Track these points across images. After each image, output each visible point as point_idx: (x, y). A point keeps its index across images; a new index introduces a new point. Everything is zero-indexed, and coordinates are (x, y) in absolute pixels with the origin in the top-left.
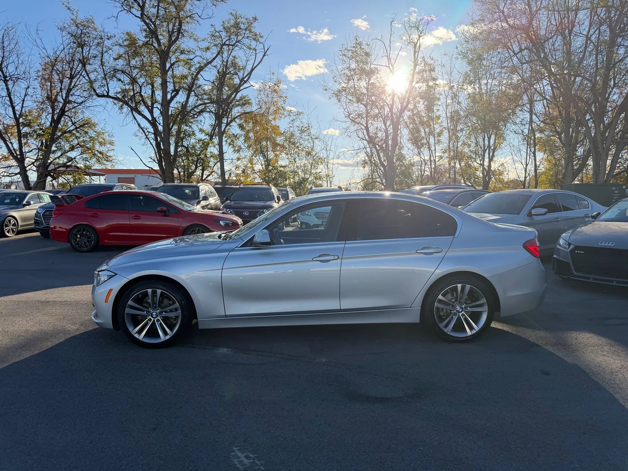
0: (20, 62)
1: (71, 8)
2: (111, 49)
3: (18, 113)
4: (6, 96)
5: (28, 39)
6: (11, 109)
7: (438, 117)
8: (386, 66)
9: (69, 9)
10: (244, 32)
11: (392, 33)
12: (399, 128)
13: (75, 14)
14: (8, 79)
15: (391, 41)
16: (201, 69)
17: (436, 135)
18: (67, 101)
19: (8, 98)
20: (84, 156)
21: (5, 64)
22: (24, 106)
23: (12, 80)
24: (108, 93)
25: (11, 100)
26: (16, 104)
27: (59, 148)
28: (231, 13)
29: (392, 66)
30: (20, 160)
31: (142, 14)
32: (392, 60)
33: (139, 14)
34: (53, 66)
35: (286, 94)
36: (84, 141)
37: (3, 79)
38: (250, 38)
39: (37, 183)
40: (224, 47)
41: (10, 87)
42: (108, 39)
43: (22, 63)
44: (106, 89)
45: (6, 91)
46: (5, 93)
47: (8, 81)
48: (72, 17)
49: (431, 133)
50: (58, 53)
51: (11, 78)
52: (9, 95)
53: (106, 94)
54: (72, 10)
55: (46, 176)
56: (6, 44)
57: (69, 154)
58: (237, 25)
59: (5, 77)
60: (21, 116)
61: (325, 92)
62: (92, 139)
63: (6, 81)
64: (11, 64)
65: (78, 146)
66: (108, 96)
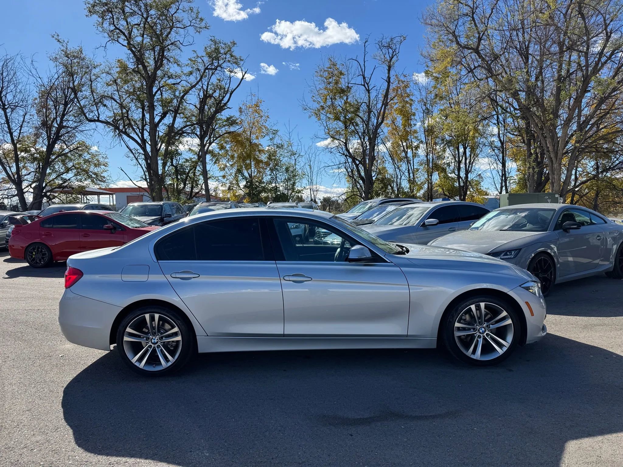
0: (18, 91)
1: (61, 40)
2: (99, 77)
3: (15, 138)
4: (4, 124)
5: (25, 70)
6: (9, 135)
7: (415, 132)
8: (362, 85)
9: (59, 41)
10: (225, 57)
11: (366, 53)
12: (376, 143)
13: (65, 45)
14: (6, 107)
15: (365, 60)
16: (186, 92)
17: (414, 149)
18: (61, 127)
19: (6, 125)
20: (79, 177)
21: (4, 93)
22: (21, 132)
23: (10, 108)
24: (98, 118)
25: (9, 127)
26: (13, 131)
27: (54, 171)
28: (211, 40)
29: (367, 84)
30: (18, 182)
31: (129, 43)
32: (366, 79)
33: (125, 43)
34: (49, 93)
35: (267, 113)
36: (79, 164)
37: (2, 107)
38: (231, 62)
39: (33, 203)
40: (207, 71)
41: (9, 114)
42: (95, 68)
43: (21, 92)
44: (97, 114)
45: (4, 118)
46: (3, 121)
47: (7, 109)
48: (62, 48)
49: (409, 147)
50: (53, 81)
51: (10, 106)
52: (7, 122)
53: (97, 119)
54: (62, 42)
55: (42, 197)
56: (5, 74)
57: (64, 176)
58: (217, 50)
59: (4, 105)
60: (19, 141)
61: (306, 111)
62: (86, 161)
63: (4, 110)
64: (9, 93)
65: (73, 168)
66: (98, 121)
